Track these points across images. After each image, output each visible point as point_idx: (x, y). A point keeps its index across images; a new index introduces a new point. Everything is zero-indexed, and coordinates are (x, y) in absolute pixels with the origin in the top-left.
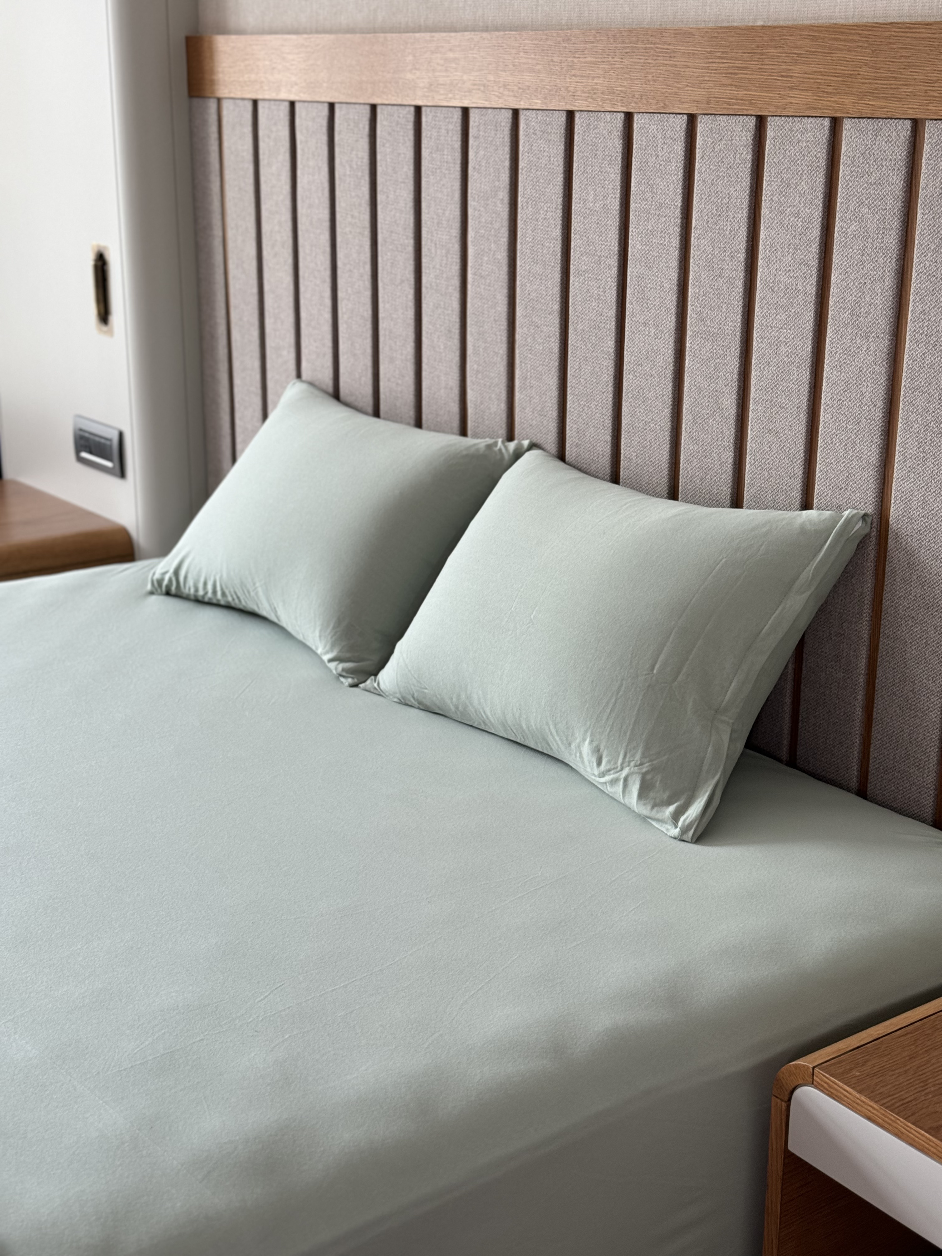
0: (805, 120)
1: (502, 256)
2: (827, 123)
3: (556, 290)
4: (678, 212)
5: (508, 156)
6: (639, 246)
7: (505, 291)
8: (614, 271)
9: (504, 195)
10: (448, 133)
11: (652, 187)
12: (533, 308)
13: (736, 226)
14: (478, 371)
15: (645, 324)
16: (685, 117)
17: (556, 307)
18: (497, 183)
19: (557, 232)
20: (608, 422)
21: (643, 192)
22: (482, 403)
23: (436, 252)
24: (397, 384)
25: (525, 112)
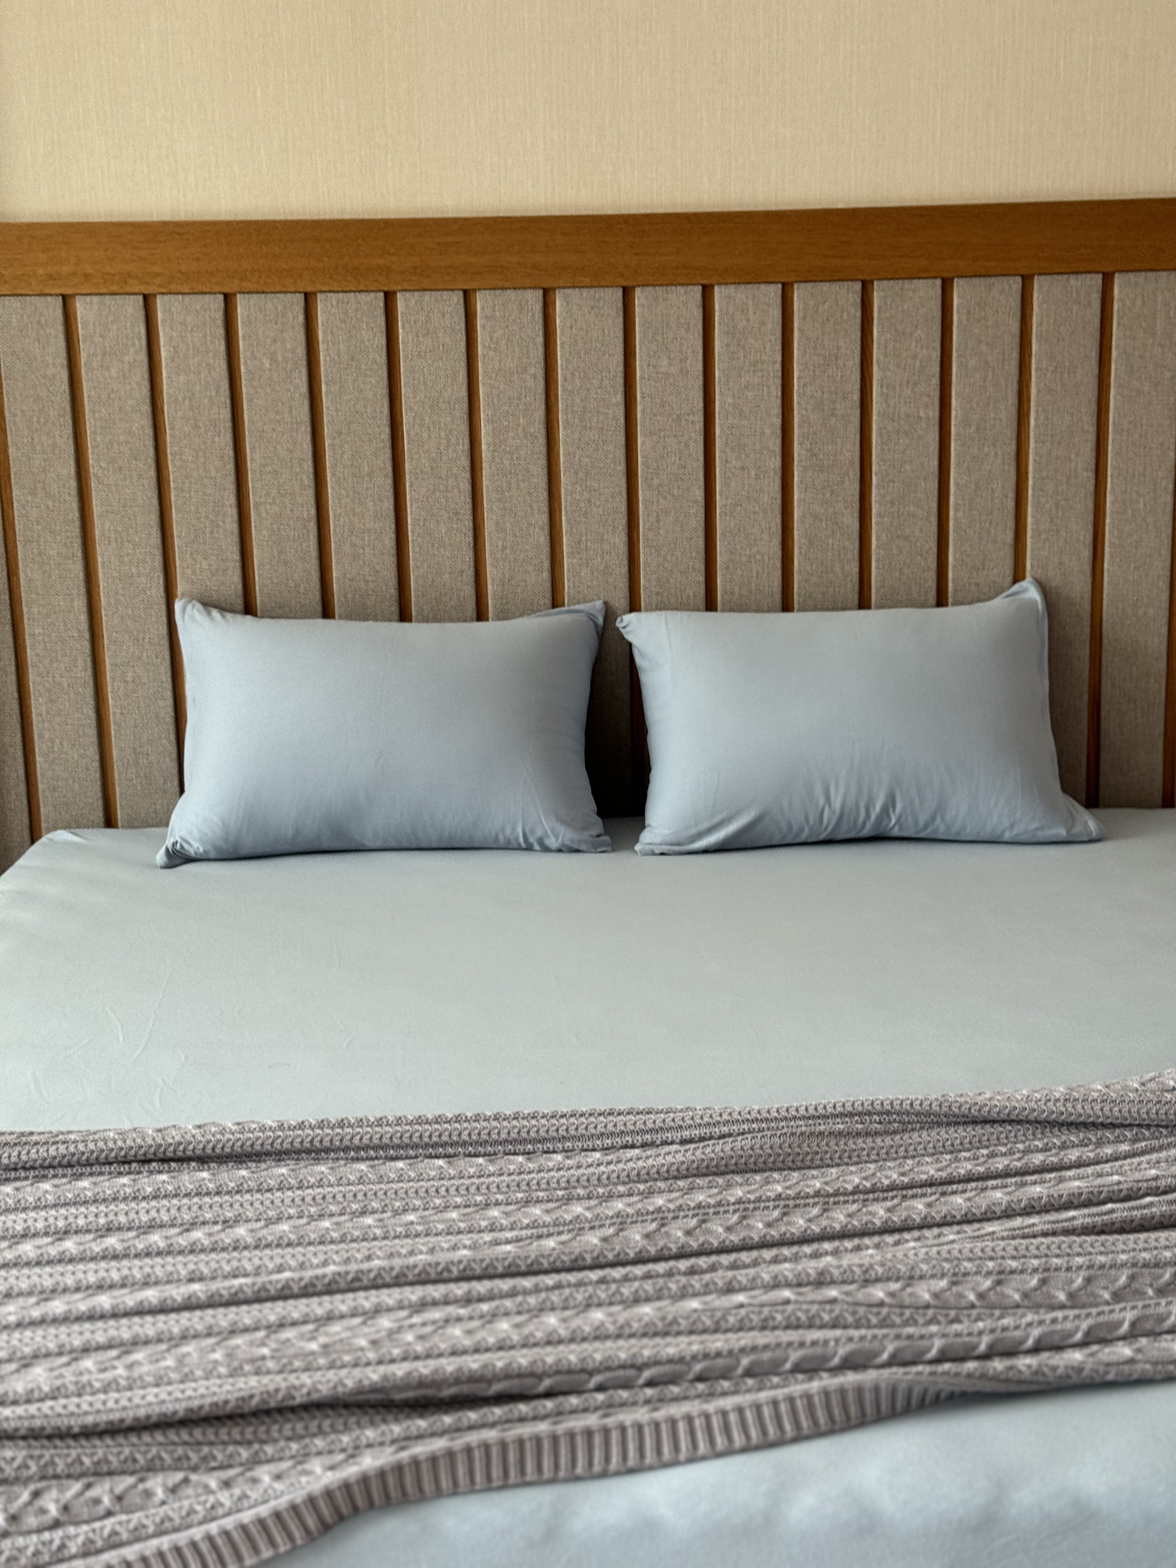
0: (916, 282)
1: (538, 428)
2: (938, 282)
3: (621, 453)
4: (778, 366)
5: (541, 333)
6: (730, 400)
7: (543, 462)
8: (700, 426)
9: (539, 371)
10: (443, 315)
11: (744, 347)
12: (587, 473)
13: (849, 372)
14: (504, 548)
15: (742, 468)
16: (780, 286)
17: (621, 468)
18: (525, 360)
19: (619, 398)
20: (700, 566)
21: (733, 353)
22: (511, 579)
23: (430, 437)
24: (367, 582)
25: (562, 291)
